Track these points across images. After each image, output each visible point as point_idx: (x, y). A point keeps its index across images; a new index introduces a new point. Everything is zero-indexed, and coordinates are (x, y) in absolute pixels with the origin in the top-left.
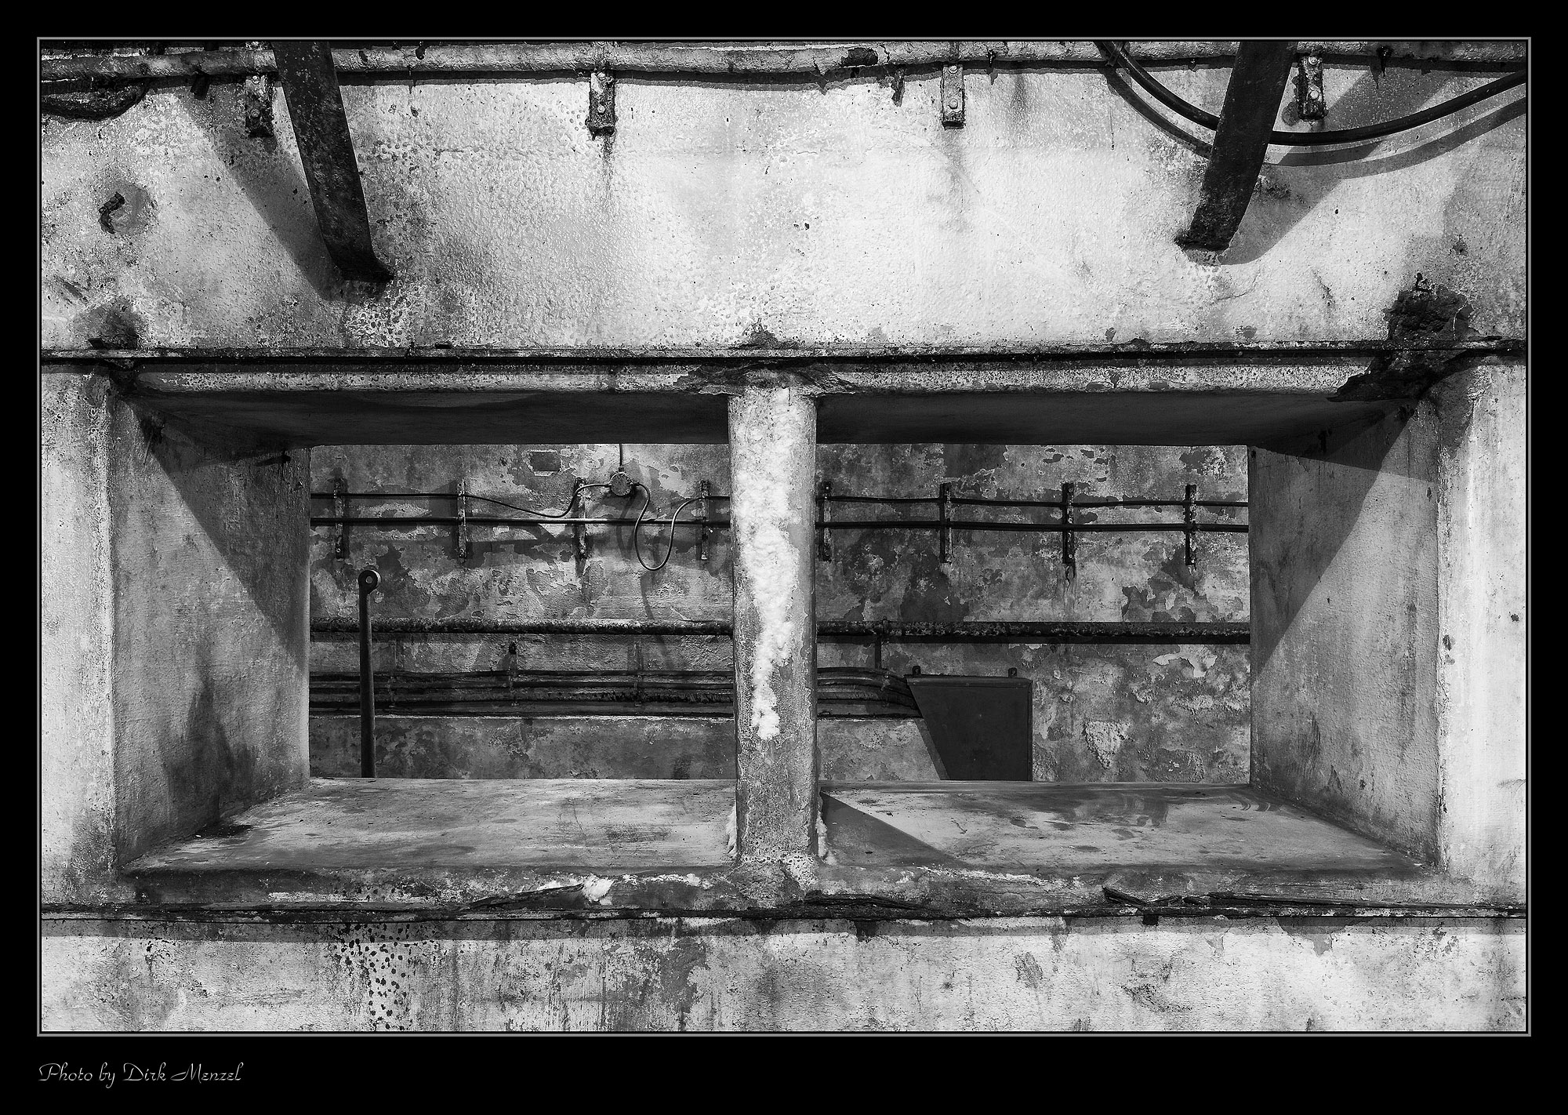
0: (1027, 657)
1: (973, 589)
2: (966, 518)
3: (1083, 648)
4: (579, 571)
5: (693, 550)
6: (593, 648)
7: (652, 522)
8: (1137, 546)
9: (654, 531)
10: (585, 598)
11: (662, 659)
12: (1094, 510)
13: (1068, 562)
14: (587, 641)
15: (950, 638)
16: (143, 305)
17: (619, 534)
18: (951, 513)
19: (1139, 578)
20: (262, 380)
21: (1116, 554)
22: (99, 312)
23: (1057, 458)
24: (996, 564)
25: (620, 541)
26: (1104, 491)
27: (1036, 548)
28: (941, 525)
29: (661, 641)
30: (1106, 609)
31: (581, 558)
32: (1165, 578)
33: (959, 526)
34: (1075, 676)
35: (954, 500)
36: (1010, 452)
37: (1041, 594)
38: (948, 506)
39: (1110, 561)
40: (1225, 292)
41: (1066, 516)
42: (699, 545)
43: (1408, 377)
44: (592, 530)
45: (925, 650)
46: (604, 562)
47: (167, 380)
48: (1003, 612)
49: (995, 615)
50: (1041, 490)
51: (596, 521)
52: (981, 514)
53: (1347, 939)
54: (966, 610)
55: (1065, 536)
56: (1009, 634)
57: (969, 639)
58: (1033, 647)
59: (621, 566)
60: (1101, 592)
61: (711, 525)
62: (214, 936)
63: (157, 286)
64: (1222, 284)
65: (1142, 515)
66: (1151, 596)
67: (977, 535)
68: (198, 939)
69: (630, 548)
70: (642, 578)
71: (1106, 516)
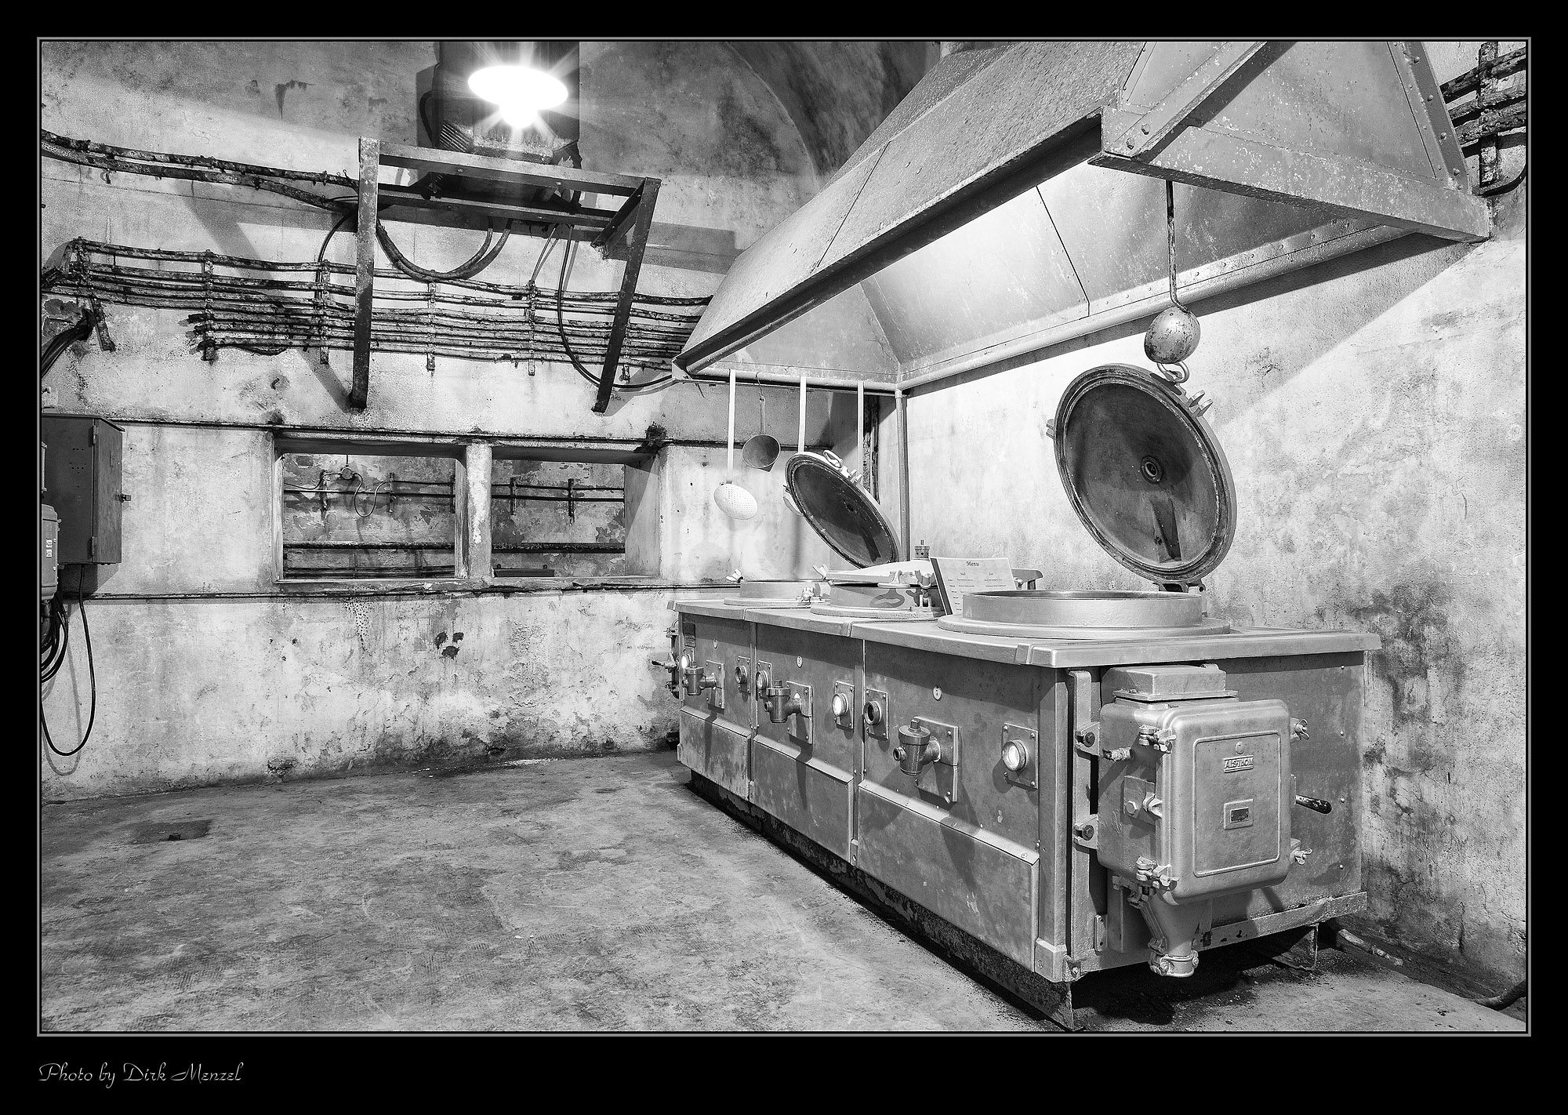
0: (553, 560)
1: (528, 528)
2: (523, 494)
3: (578, 555)
4: (323, 517)
5: (385, 507)
6: (330, 556)
7: (363, 493)
8: (602, 508)
9: (364, 497)
10: (326, 531)
11: (368, 562)
12: (583, 491)
13: (571, 515)
14: (327, 552)
15: (516, 551)
16: (285, 412)
17: (345, 498)
18: (516, 492)
19: (604, 523)
20: (324, 435)
21: (593, 512)
22: (270, 413)
23: (566, 467)
24: (537, 516)
25: (345, 502)
26: (587, 483)
27: (556, 509)
28: (511, 497)
29: (368, 553)
30: (589, 537)
31: (324, 510)
32: (615, 523)
33: (519, 497)
34: (574, 568)
35: (517, 485)
36: (544, 464)
37: (558, 530)
38: (514, 488)
39: (590, 515)
40: (605, 424)
41: (570, 494)
42: (388, 504)
43: (653, 448)
44: (329, 496)
45: (503, 556)
46: (336, 513)
47: (291, 434)
48: (541, 538)
49: (536, 540)
50: (558, 482)
51: (332, 491)
52: (530, 492)
53: (637, 595)
54: (523, 537)
55: (570, 503)
56: (543, 548)
57: (525, 551)
58: (555, 555)
59: (346, 514)
60: (586, 529)
61: (395, 495)
62: (305, 602)
63: (289, 406)
64: (604, 422)
65: (605, 494)
66: (609, 532)
67: (528, 502)
68: (301, 603)
69: (351, 505)
70: (357, 521)
71: (588, 494)
